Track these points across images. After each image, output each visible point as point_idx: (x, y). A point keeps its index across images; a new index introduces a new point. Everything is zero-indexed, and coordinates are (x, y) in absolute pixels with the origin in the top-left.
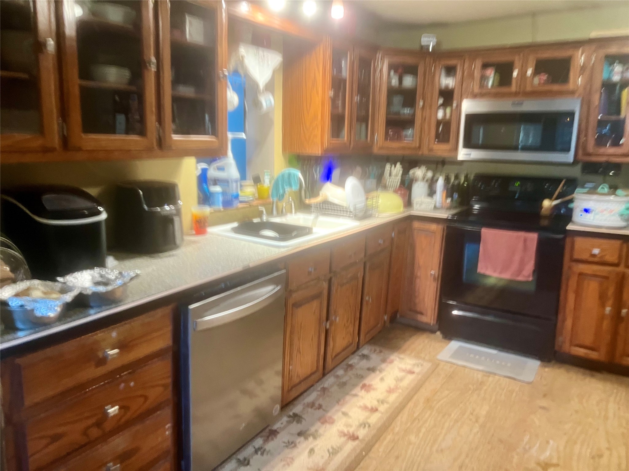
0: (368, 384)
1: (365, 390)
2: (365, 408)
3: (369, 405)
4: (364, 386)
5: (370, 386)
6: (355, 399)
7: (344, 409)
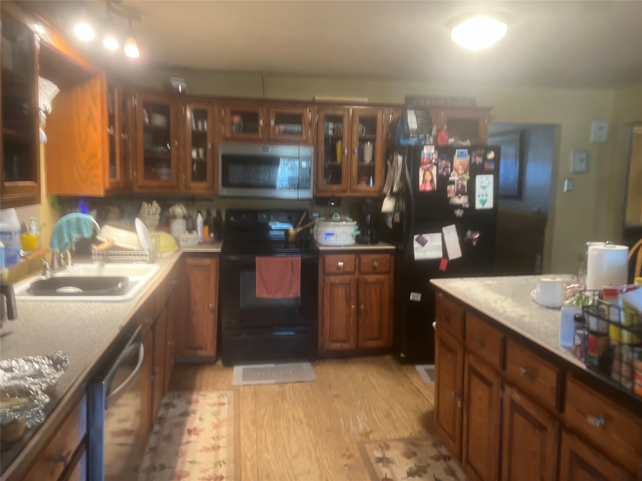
0: (192, 429)
1: (194, 434)
2: (206, 449)
3: (208, 446)
4: (190, 432)
5: (195, 429)
6: (191, 446)
7: (188, 459)
